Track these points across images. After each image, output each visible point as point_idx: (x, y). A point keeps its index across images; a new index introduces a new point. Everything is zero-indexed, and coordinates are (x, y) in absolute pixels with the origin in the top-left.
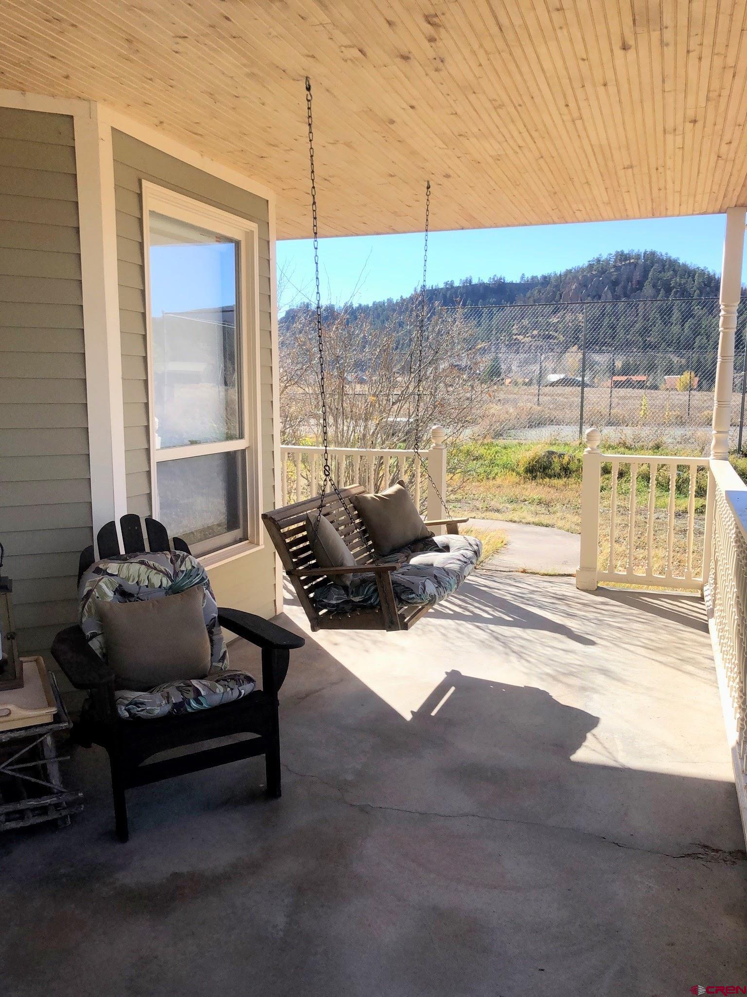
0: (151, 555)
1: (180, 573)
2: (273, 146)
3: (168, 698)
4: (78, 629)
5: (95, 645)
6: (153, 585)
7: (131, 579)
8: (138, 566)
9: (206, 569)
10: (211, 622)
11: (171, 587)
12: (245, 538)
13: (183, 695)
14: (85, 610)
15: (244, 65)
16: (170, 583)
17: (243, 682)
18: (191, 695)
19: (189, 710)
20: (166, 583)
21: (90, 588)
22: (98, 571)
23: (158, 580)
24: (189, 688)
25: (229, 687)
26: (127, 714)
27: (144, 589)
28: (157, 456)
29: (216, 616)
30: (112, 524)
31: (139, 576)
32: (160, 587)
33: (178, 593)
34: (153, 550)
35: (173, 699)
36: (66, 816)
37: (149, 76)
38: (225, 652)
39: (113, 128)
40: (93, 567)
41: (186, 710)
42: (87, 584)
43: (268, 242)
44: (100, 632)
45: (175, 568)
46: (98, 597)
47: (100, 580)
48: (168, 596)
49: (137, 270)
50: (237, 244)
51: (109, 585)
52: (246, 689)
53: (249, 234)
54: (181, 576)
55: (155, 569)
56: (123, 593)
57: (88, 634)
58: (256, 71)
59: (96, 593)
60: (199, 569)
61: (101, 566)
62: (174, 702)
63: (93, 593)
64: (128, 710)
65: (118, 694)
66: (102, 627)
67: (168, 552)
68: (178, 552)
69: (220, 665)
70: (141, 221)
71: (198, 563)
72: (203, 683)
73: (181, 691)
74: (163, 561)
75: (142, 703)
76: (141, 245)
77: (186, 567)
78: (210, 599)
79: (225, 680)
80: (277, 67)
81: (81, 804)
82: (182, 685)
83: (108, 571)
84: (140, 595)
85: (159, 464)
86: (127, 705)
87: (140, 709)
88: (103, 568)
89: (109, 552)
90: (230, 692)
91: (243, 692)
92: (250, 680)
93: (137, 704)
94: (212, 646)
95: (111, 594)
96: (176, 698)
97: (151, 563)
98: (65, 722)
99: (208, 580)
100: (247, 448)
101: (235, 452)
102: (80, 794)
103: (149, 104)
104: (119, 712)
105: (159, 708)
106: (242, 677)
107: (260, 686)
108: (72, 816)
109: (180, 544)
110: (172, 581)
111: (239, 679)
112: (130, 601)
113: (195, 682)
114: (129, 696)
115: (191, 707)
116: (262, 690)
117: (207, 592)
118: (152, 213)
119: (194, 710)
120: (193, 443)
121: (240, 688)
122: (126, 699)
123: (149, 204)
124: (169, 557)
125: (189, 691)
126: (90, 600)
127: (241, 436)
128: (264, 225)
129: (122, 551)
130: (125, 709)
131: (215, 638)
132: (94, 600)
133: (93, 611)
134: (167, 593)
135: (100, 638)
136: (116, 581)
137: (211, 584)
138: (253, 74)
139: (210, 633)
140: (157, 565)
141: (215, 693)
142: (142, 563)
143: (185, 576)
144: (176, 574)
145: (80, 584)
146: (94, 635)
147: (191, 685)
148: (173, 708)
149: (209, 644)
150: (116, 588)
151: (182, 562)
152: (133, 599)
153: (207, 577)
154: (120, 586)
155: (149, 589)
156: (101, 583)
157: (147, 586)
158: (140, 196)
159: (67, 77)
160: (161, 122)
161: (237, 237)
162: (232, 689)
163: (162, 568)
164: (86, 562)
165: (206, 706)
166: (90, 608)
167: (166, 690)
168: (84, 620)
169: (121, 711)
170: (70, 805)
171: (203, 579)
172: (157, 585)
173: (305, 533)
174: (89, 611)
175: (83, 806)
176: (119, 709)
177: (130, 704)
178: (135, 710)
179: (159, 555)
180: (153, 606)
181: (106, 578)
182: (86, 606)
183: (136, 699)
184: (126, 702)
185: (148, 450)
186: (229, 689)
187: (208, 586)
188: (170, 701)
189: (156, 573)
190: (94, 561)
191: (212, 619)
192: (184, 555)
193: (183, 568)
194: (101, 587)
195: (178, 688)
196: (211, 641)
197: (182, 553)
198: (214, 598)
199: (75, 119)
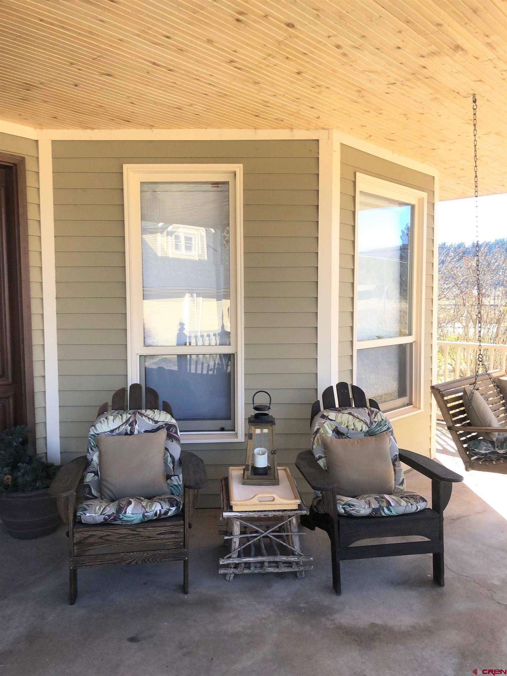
0: (356, 410)
1: (374, 423)
2: (443, 141)
3: (369, 504)
4: (310, 452)
5: (321, 463)
6: (357, 429)
7: (343, 424)
8: (348, 415)
9: (390, 420)
10: (395, 458)
11: (368, 432)
12: (410, 403)
13: (379, 504)
14: (315, 441)
15: (431, 94)
16: (367, 429)
17: (419, 501)
18: (384, 504)
19: (383, 514)
20: (365, 429)
21: (319, 427)
22: (323, 417)
23: (360, 426)
24: (383, 499)
25: (410, 503)
26: (343, 511)
27: (351, 431)
28: (357, 346)
29: (398, 454)
30: (331, 388)
31: (348, 422)
32: (361, 431)
33: (373, 436)
34: (357, 406)
35: (373, 505)
36: (302, 571)
37: (367, 110)
38: (403, 480)
39: (342, 144)
40: (320, 414)
41: (381, 514)
42: (317, 424)
43: (434, 204)
44: (324, 456)
45: (370, 420)
46: (323, 433)
47: (324, 423)
48: (366, 437)
49: (351, 228)
50: (413, 207)
51: (330, 426)
52: (421, 506)
53: (421, 200)
54: (375, 425)
55: (358, 418)
56: (338, 432)
57: (317, 456)
58: (438, 96)
59: (321, 431)
60: (386, 421)
61: (325, 414)
62: (373, 507)
63: (320, 430)
64: (344, 509)
65: (338, 497)
66: (325, 453)
67: (366, 408)
68: (372, 409)
69: (401, 487)
70: (354, 198)
71: (386, 417)
72: (392, 497)
73: (378, 501)
74: (363, 413)
75: (353, 505)
76: (354, 213)
77: (378, 419)
78: (393, 442)
79: (407, 498)
80: (454, 91)
81: (311, 565)
82: (378, 497)
83: (329, 417)
84: (348, 435)
85: (359, 351)
86: (344, 505)
87: (351, 509)
88: (326, 415)
89: (329, 405)
90: (411, 506)
91: (419, 507)
92: (424, 500)
93: (349, 505)
94: (395, 474)
95: (330, 432)
96: (375, 505)
97: (356, 414)
98: (304, 510)
99: (392, 429)
100: (414, 342)
101: (406, 344)
102: (311, 559)
103: (364, 126)
104: (338, 508)
105: (364, 510)
106: (418, 497)
107: (430, 505)
108: (305, 571)
109: (374, 404)
110: (369, 427)
111: (416, 499)
112: (342, 438)
113: (386, 496)
114: (345, 500)
115: (384, 512)
116: (431, 508)
117: (391, 437)
118: (361, 192)
119: (386, 514)
120: (379, 338)
121: (417, 504)
122: (343, 501)
123: (360, 187)
124: (367, 411)
125: (383, 501)
126: (318, 435)
127: (410, 334)
128: (432, 193)
129: (337, 406)
130: (342, 508)
131: (397, 468)
132: (321, 435)
133: (320, 442)
134: (365, 435)
135: (323, 459)
136: (334, 424)
137: (394, 432)
138: (437, 98)
139: (394, 465)
140: (359, 416)
141: (400, 505)
142: (350, 414)
143: (377, 425)
144: (371, 423)
145: (312, 423)
146: (320, 458)
147: (384, 498)
148: (373, 511)
149: (393, 472)
150: (334, 429)
151: (375, 416)
152: (344, 437)
153: (391, 427)
154: (336, 427)
155: (354, 431)
156: (325, 425)
157: (353, 429)
158: (355, 182)
159: (318, 118)
160: (370, 136)
161: (413, 203)
162: (412, 504)
163: (363, 419)
164: (315, 411)
165: (394, 513)
166: (318, 439)
167: (367, 499)
168: (314, 447)
169: (339, 508)
170: (305, 564)
171: (389, 428)
172: (359, 429)
173: (461, 402)
174: (318, 442)
175: (312, 566)
176: (338, 507)
177: (345, 504)
178: (348, 509)
179: (361, 410)
180: (358, 443)
181: (328, 422)
182: (316, 439)
183: (349, 502)
184: (343, 503)
185: (352, 342)
186: (409, 504)
187: (392, 432)
188: (371, 507)
189: (359, 421)
190: (320, 411)
191: (395, 455)
192: (376, 411)
193: (376, 420)
194: (325, 427)
195: (376, 498)
196: (395, 470)
197: (375, 410)
198: (396, 442)
199: (320, 141)
